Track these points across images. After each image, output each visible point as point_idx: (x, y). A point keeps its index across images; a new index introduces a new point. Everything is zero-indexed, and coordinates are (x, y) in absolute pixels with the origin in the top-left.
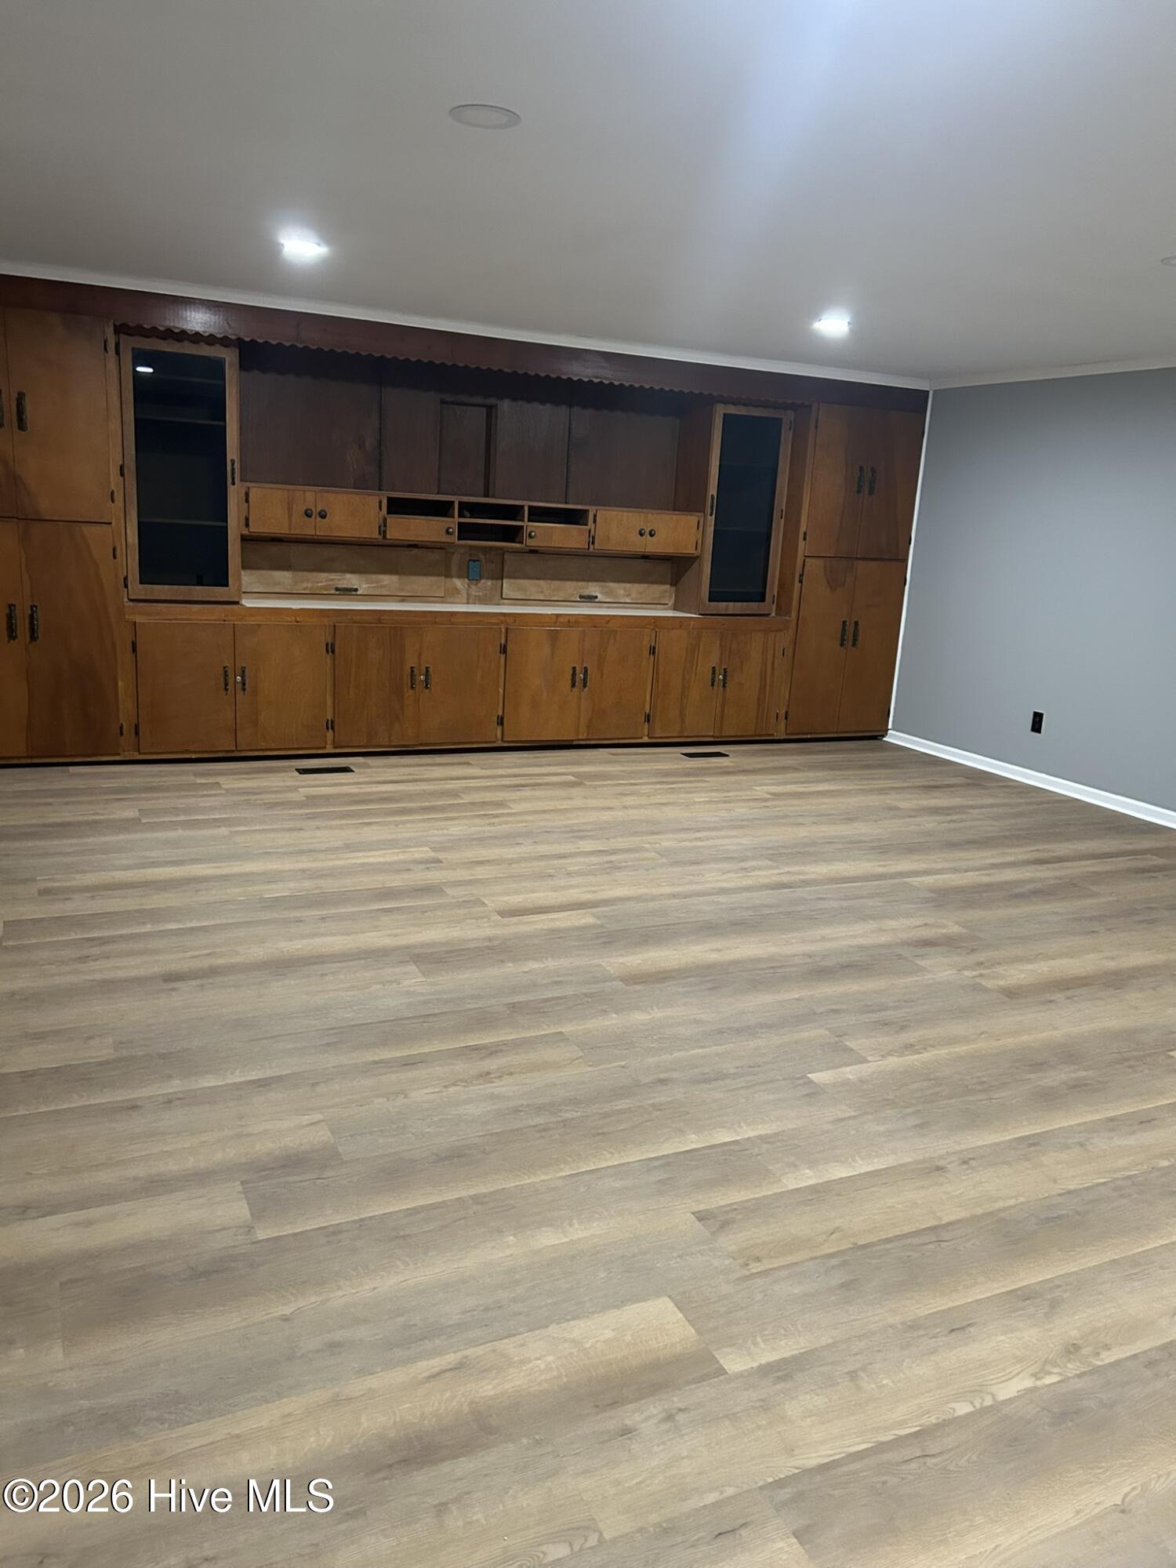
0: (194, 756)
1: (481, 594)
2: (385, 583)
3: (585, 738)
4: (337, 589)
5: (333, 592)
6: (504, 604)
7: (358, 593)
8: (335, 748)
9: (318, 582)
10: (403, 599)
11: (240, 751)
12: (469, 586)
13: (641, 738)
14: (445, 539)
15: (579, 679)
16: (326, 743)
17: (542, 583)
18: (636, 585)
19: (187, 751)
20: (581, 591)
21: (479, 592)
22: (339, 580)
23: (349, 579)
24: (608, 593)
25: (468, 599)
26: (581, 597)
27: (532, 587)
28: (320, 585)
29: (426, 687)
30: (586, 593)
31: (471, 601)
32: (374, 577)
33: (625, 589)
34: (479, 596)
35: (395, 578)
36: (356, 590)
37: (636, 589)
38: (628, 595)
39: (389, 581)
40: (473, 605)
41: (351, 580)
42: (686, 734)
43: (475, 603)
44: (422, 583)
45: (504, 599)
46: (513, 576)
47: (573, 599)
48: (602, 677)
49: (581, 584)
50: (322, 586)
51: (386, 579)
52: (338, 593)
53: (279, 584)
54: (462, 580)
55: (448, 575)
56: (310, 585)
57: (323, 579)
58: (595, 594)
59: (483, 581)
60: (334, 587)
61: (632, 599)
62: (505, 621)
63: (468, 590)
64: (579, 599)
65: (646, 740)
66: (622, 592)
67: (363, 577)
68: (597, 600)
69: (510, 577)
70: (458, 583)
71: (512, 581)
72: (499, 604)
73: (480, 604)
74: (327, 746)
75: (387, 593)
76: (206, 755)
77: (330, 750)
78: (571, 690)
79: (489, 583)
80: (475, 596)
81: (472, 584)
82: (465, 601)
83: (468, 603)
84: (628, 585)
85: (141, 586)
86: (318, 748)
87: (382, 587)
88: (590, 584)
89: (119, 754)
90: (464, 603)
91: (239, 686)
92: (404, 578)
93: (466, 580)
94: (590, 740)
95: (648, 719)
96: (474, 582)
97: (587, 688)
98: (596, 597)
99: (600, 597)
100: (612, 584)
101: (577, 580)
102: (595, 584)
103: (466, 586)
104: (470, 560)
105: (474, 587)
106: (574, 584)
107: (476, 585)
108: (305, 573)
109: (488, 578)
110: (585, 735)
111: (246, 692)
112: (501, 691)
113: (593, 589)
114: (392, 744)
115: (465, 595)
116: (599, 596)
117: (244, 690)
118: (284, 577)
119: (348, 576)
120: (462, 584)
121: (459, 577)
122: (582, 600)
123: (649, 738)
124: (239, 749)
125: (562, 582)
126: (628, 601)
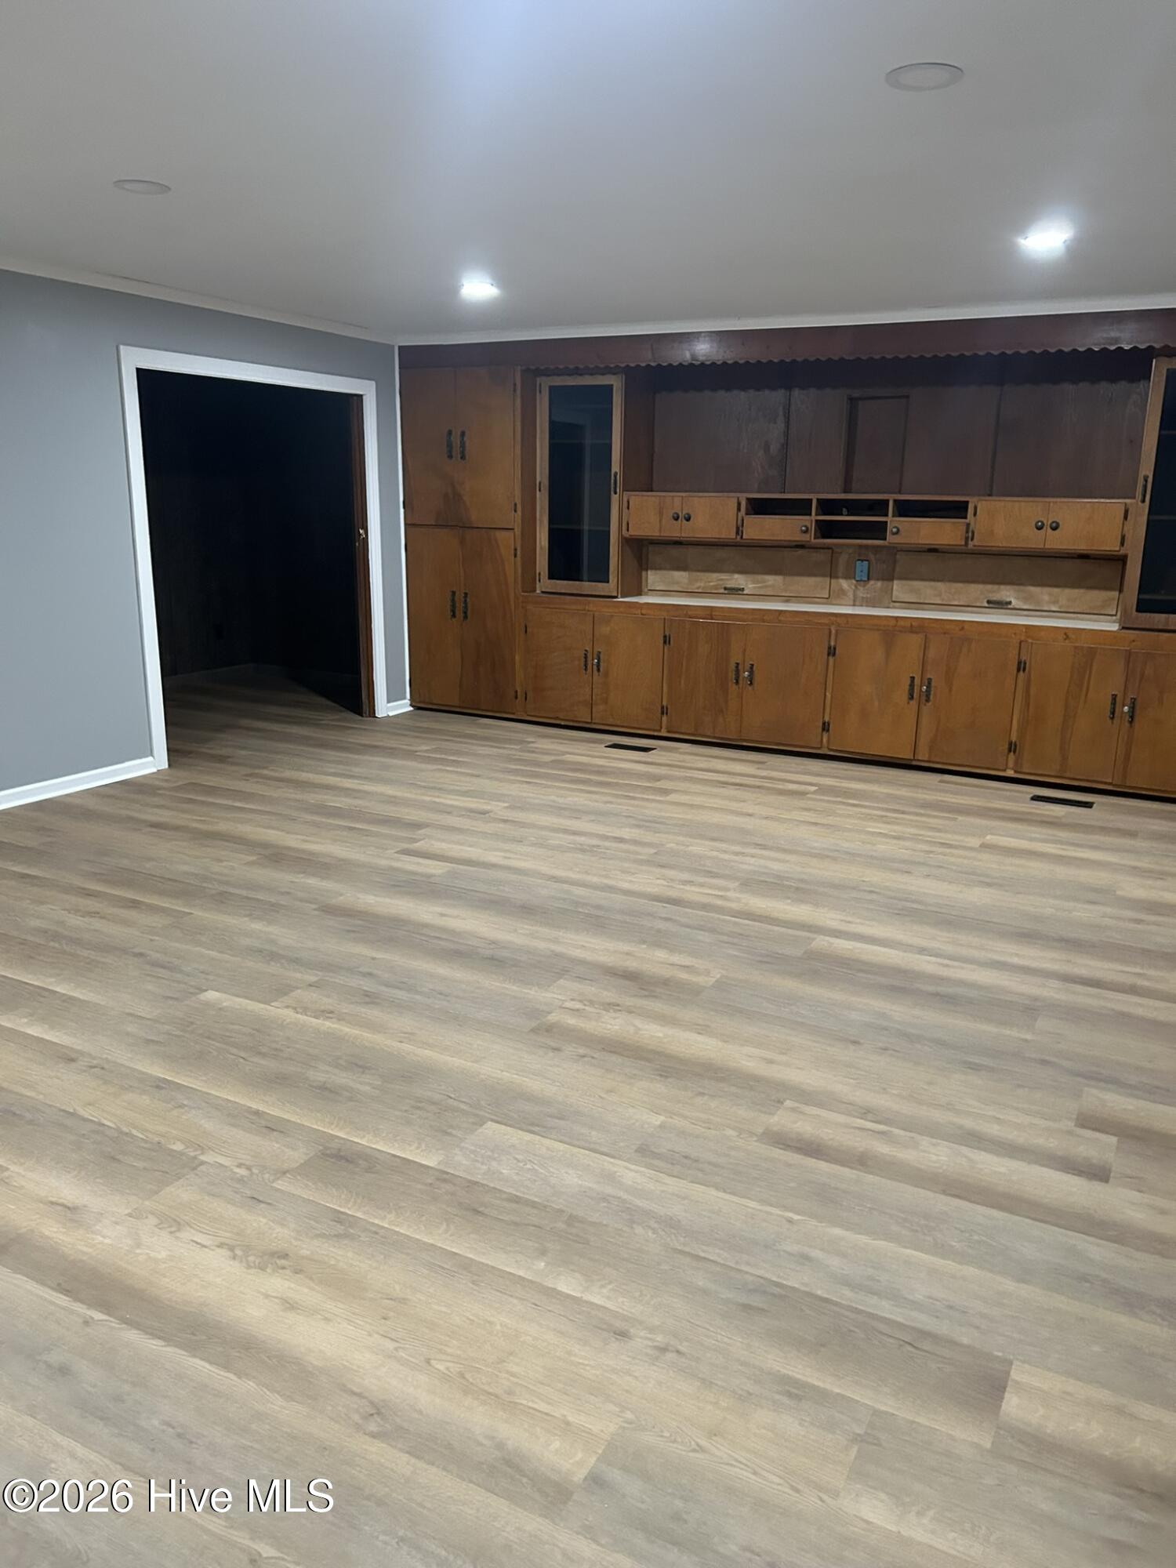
0: (563, 723)
1: (869, 596)
2: (770, 583)
3: (926, 759)
4: (725, 589)
5: (722, 591)
6: (894, 607)
7: (745, 592)
8: (669, 732)
9: (710, 582)
10: (788, 599)
11: (595, 723)
12: (856, 586)
13: (1005, 770)
14: (805, 538)
15: (920, 692)
16: (661, 728)
17: (939, 584)
18: (1067, 591)
19: (557, 718)
20: (990, 595)
21: (867, 593)
22: (727, 579)
23: (737, 579)
24: (1026, 600)
25: (854, 601)
26: (988, 602)
27: (928, 590)
28: (712, 584)
29: (751, 684)
30: (996, 597)
31: (857, 603)
32: (760, 577)
33: (1050, 594)
34: (867, 598)
35: (779, 579)
36: (743, 589)
37: (1065, 595)
38: (1055, 602)
39: (773, 580)
40: (860, 608)
41: (738, 580)
42: (1068, 775)
43: (862, 606)
44: (807, 583)
45: (895, 602)
46: (904, 577)
47: (978, 604)
48: (950, 691)
49: (989, 587)
50: (713, 586)
51: (771, 579)
52: (726, 592)
53: (678, 583)
54: (849, 581)
55: (833, 575)
56: (702, 585)
57: (714, 579)
58: (1008, 600)
59: (872, 582)
60: (723, 586)
61: (1060, 607)
62: (836, 621)
63: (854, 591)
64: (986, 605)
65: (1010, 773)
66: (1046, 598)
67: (750, 577)
68: (1009, 606)
69: (900, 578)
70: (845, 584)
71: (904, 582)
72: (888, 608)
73: (867, 606)
74: (662, 730)
75: (772, 594)
76: (571, 724)
77: (664, 733)
78: (908, 703)
79: (879, 584)
80: (863, 598)
81: (860, 586)
82: (852, 603)
83: (854, 605)
84: (1056, 590)
85: (550, 581)
86: (654, 730)
87: (766, 587)
88: (1002, 587)
89: (514, 714)
90: (850, 605)
91: (595, 667)
92: (789, 579)
93: (854, 582)
94: (933, 762)
95: (1012, 748)
96: (862, 583)
97: (930, 703)
98: (1010, 603)
99: (1015, 603)
100: (1032, 589)
101: (984, 582)
102: (1008, 587)
103: (853, 587)
104: (859, 560)
105: (861, 589)
106: (981, 586)
107: (864, 586)
108: (698, 574)
109: (878, 580)
110: (927, 756)
111: (600, 674)
112: (828, 695)
113: (1006, 593)
114: (716, 735)
115: (851, 596)
116: (1013, 601)
117: (599, 670)
118: (681, 576)
119: (736, 576)
120: (849, 586)
121: (847, 577)
122: (991, 605)
123: (1016, 772)
124: (593, 721)
125: (966, 585)
126: (1054, 609)
